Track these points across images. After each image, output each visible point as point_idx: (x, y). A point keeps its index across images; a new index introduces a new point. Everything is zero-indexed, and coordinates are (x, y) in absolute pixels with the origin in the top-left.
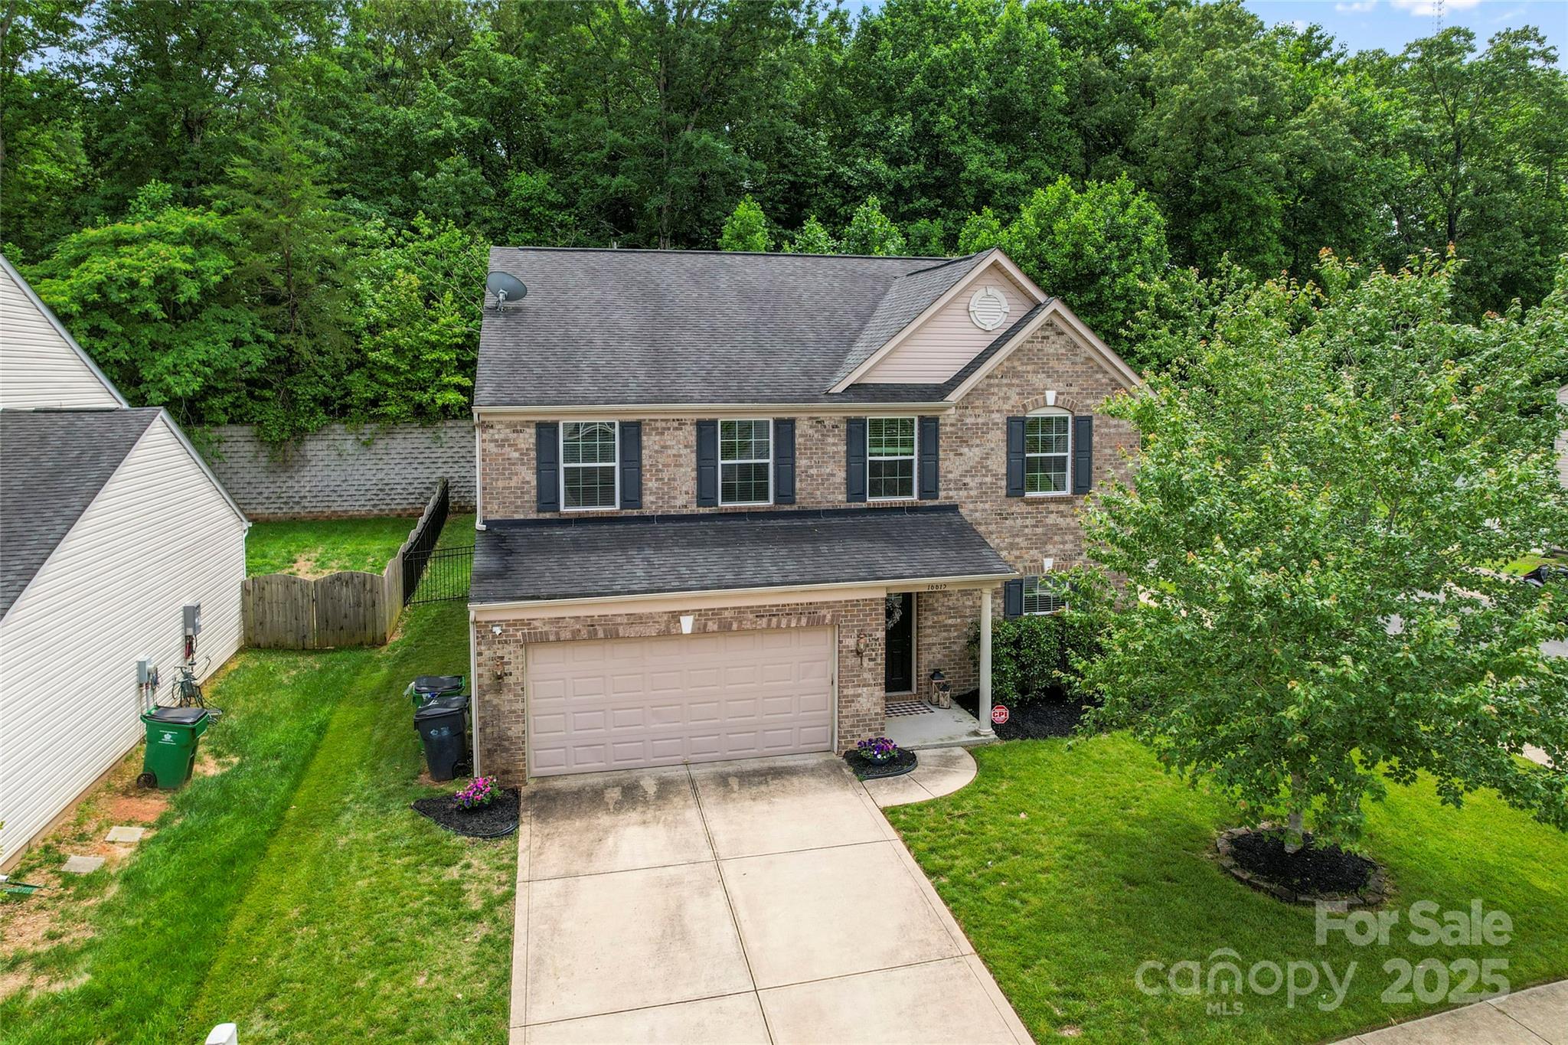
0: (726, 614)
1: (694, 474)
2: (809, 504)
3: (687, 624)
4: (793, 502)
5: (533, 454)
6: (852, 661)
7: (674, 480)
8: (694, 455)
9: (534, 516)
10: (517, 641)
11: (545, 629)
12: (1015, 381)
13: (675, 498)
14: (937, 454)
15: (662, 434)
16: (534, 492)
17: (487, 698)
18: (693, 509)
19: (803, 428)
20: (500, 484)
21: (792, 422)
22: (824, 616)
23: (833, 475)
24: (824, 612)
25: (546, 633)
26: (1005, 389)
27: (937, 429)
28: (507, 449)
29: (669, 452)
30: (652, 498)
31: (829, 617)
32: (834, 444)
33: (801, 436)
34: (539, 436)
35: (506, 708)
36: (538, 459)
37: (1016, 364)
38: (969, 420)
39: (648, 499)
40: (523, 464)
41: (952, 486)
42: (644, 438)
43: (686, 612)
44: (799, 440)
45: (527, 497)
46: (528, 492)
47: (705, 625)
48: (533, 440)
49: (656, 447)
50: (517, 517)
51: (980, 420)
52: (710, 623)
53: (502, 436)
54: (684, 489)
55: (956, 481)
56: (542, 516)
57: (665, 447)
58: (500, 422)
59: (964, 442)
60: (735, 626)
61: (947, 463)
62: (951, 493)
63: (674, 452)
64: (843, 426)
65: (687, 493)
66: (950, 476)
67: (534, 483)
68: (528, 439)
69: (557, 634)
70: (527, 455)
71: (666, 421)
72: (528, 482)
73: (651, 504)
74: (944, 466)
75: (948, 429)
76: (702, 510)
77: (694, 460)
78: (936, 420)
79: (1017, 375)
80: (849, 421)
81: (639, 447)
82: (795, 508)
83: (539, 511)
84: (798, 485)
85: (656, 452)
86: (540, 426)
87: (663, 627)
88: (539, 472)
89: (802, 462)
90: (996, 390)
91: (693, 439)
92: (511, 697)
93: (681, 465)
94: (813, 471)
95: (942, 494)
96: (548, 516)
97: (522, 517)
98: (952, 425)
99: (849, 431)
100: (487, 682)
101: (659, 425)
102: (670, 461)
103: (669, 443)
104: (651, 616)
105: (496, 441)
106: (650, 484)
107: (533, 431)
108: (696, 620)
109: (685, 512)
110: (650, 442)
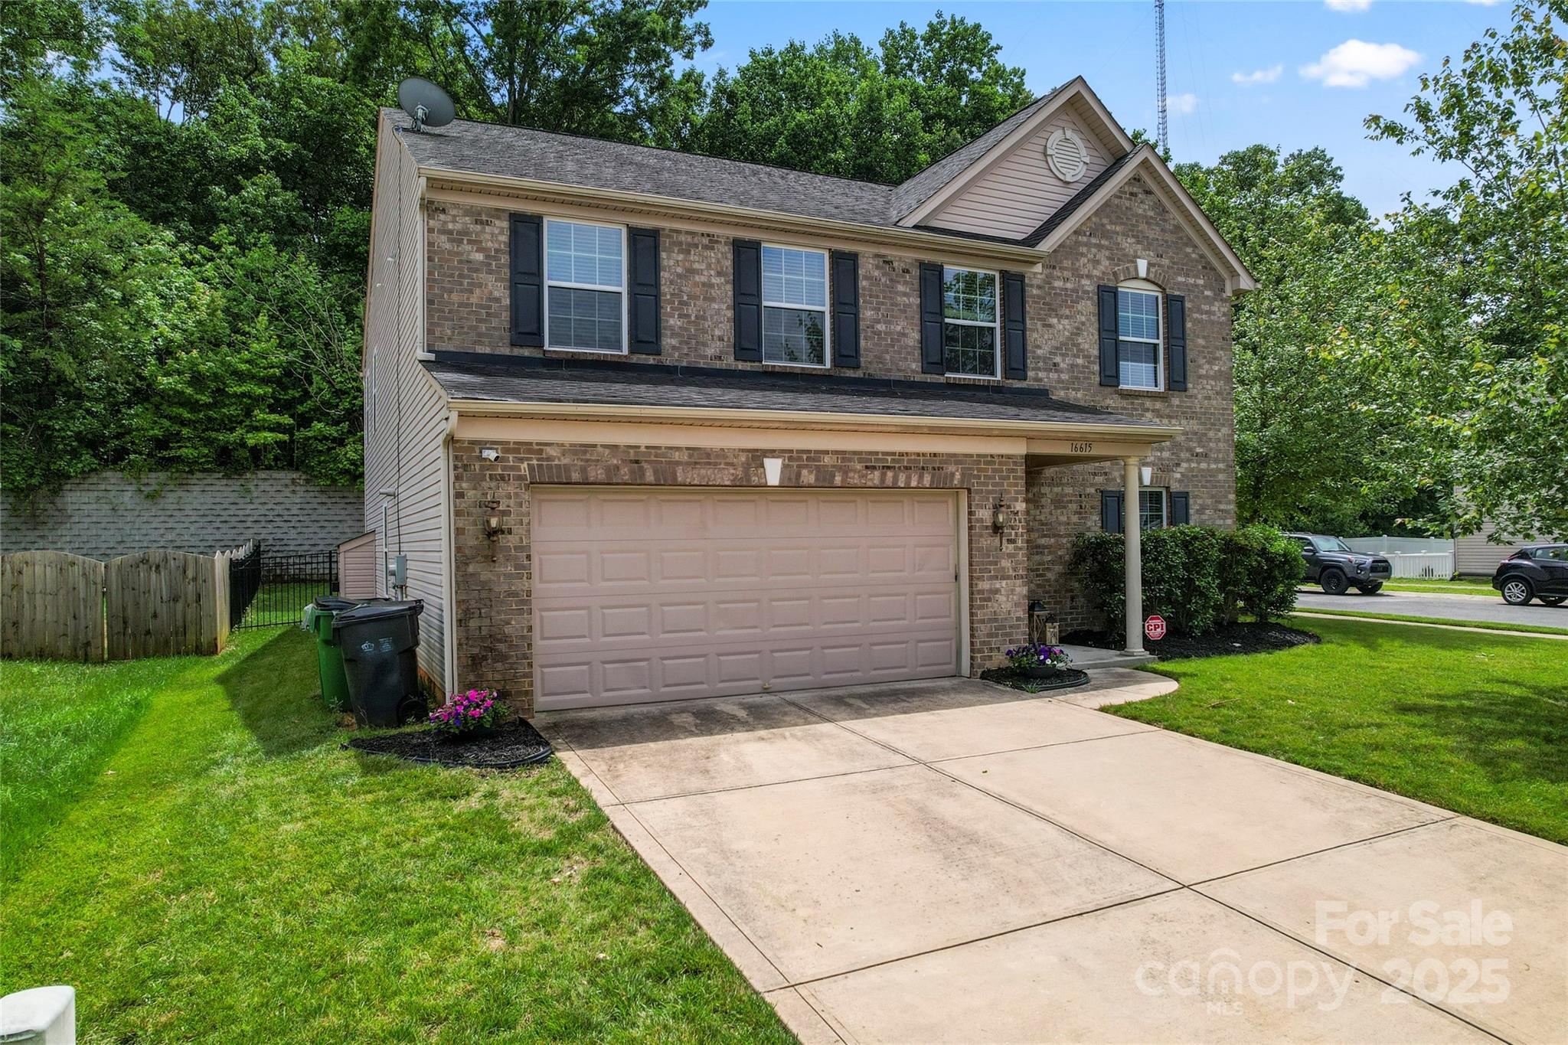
0: (827, 460)
1: (730, 314)
2: (876, 370)
3: (773, 471)
4: (857, 367)
5: (505, 259)
6: (988, 541)
7: (704, 318)
8: (729, 287)
9: (506, 351)
10: (521, 478)
11: (565, 461)
12: (1104, 242)
13: (705, 345)
14: (1023, 322)
15: (688, 252)
16: (505, 316)
17: (471, 569)
18: (730, 362)
19: (867, 267)
20: (455, 297)
21: (854, 257)
22: (953, 475)
23: (904, 335)
24: (951, 468)
25: (567, 468)
26: (1094, 250)
27: (1023, 291)
28: (466, 247)
29: (697, 278)
30: (674, 342)
31: (958, 476)
32: (905, 294)
33: (866, 278)
34: (514, 233)
35: (501, 588)
36: (514, 267)
37: (1105, 221)
38: (1058, 284)
39: (668, 341)
40: (490, 272)
41: (1041, 364)
42: (664, 255)
43: (772, 453)
44: (863, 283)
45: (495, 322)
46: (497, 315)
47: (799, 475)
48: (504, 238)
49: (679, 270)
50: (480, 349)
51: (1069, 285)
52: (805, 472)
53: (458, 226)
54: (717, 333)
55: (1045, 359)
56: (517, 352)
57: (692, 271)
58: (456, 206)
59: (1053, 310)
60: (838, 480)
61: (1035, 335)
62: (1041, 375)
63: (703, 279)
64: (916, 272)
65: (721, 339)
66: (1039, 352)
67: (507, 302)
68: (498, 234)
69: (583, 470)
70: (496, 258)
71: (693, 234)
72: (498, 300)
73: (672, 349)
74: (1032, 337)
75: (1035, 292)
76: (740, 366)
77: (730, 294)
78: (1021, 277)
79: (1106, 235)
80: (923, 265)
81: (657, 267)
82: (859, 374)
83: (513, 345)
84: (862, 343)
85: (679, 276)
86: (516, 218)
87: (740, 472)
88: (513, 286)
89: (867, 314)
90: (1084, 250)
91: (728, 264)
92: (510, 569)
93: (712, 299)
94: (881, 327)
95: (1031, 374)
96: (526, 352)
97: (488, 350)
98: (1039, 287)
99: (922, 279)
100: (472, 542)
101: (682, 238)
102: (697, 291)
103: (696, 266)
104: (722, 453)
105: (450, 232)
106: (671, 322)
107: (505, 224)
108: (785, 467)
109: (718, 365)
110: (671, 261)
